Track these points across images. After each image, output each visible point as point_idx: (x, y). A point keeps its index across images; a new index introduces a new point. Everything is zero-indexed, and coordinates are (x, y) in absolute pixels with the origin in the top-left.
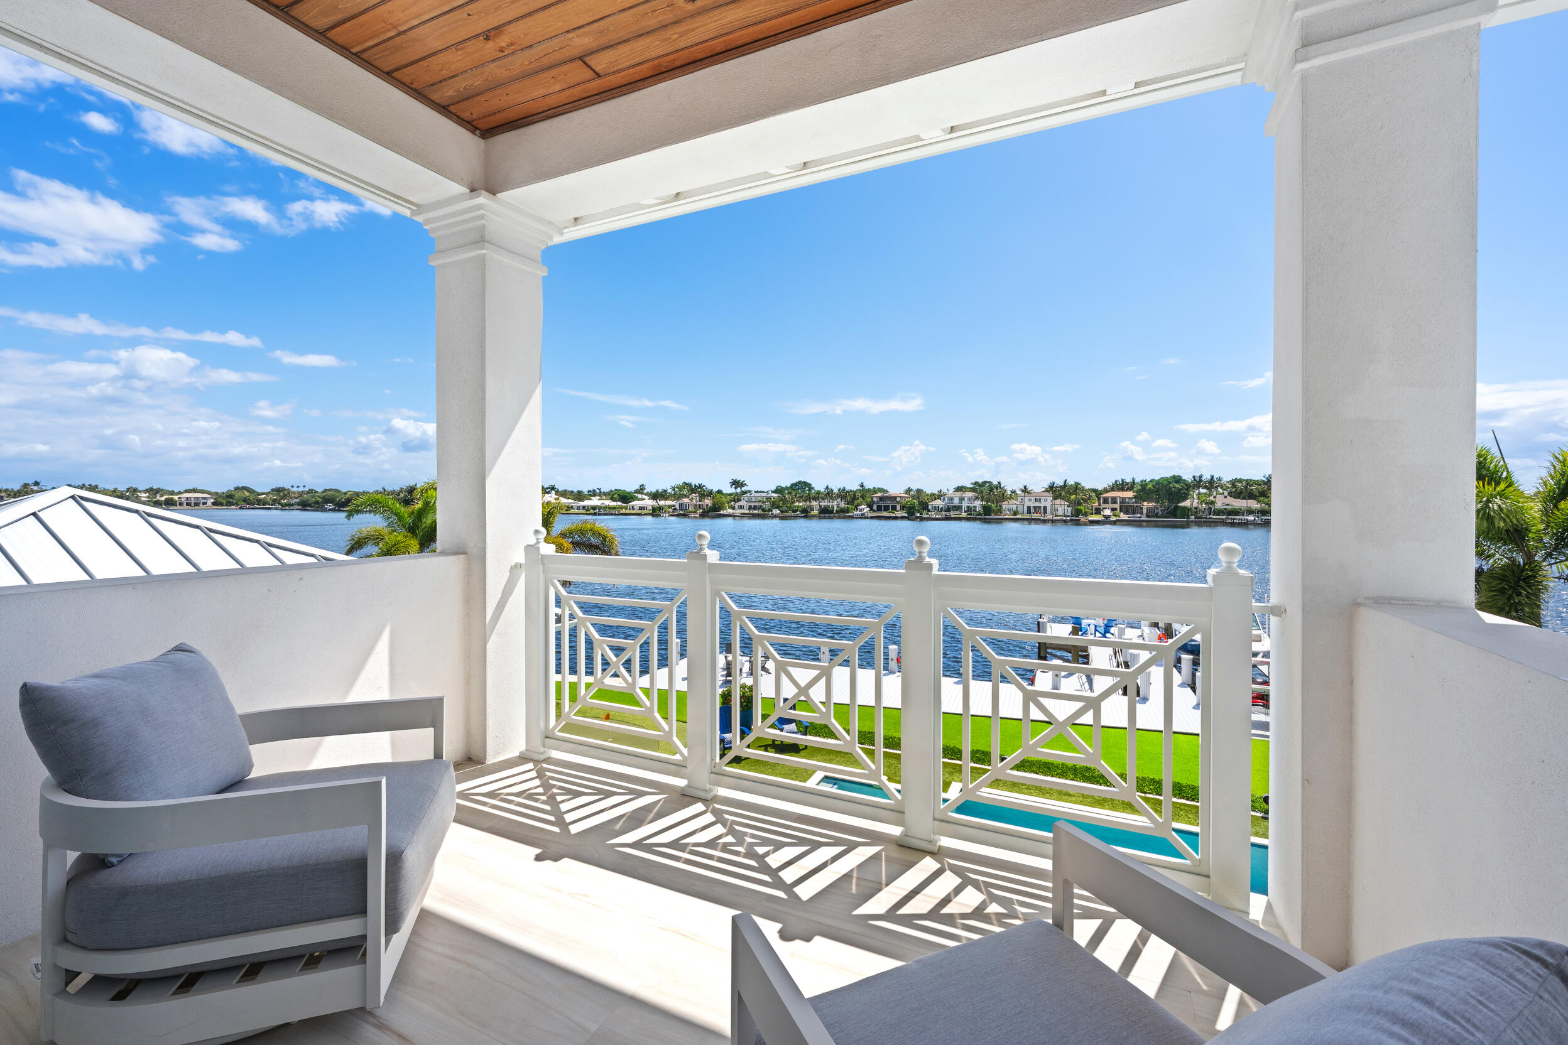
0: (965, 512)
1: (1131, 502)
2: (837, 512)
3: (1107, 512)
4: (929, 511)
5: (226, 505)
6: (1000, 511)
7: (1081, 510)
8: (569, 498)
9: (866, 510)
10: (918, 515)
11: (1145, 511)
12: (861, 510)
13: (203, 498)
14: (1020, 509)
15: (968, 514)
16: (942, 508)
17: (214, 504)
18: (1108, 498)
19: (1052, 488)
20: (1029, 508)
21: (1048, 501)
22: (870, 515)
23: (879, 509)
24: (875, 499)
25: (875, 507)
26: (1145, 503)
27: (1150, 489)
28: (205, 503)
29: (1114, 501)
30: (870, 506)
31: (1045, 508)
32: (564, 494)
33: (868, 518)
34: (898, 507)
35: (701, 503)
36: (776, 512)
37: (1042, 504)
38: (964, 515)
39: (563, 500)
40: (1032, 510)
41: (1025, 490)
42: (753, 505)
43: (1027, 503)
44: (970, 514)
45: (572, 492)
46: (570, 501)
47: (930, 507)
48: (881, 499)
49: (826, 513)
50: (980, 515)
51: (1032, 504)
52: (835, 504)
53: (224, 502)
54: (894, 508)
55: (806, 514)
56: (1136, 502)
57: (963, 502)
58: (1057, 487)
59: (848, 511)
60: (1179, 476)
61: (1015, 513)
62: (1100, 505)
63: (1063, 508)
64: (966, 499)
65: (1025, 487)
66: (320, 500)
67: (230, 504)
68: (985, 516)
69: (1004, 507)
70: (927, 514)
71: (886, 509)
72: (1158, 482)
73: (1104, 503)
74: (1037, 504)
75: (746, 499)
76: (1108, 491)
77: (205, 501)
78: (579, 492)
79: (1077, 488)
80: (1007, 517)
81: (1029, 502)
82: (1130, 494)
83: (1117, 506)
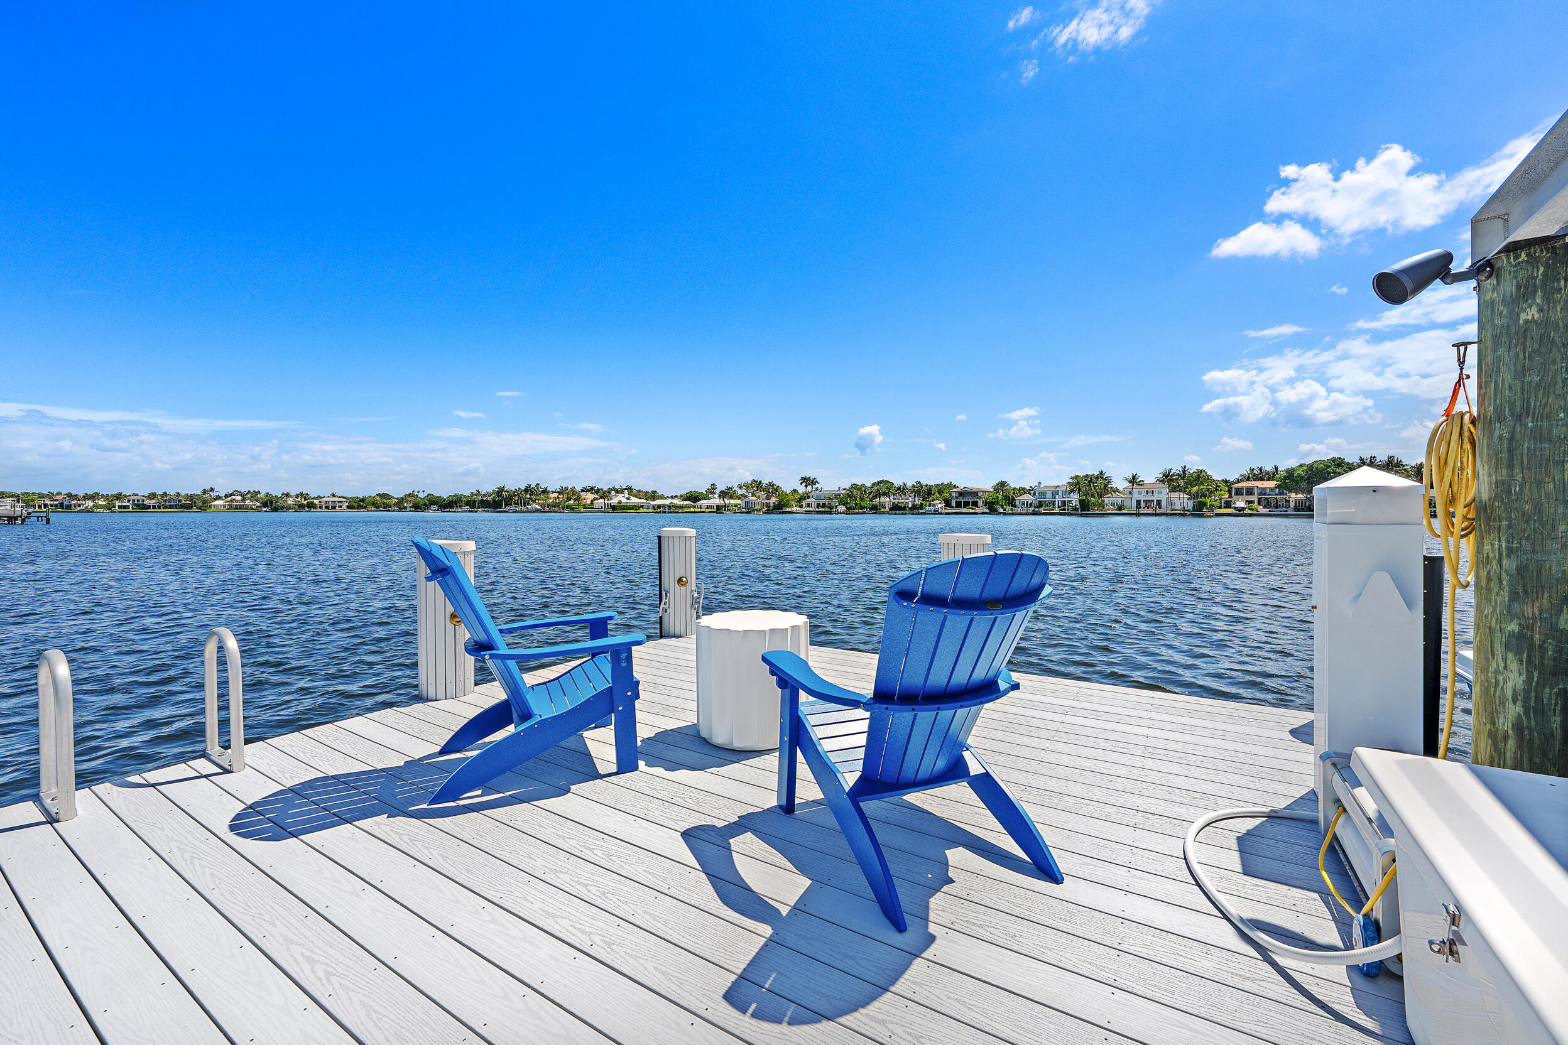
0: (1059, 507)
1: (1274, 493)
2: (910, 508)
3: (1240, 504)
4: (1015, 506)
5: (358, 508)
6: (1102, 505)
7: (1205, 503)
8: (640, 498)
9: (939, 506)
10: (1002, 511)
11: (1292, 505)
12: (934, 506)
13: (339, 502)
14: (1127, 503)
15: (1061, 510)
16: (1031, 504)
17: (348, 507)
18: (1242, 489)
19: (1167, 478)
20: (1138, 502)
21: (1163, 494)
22: (944, 511)
23: (958, 505)
24: (953, 494)
25: (953, 503)
26: (1293, 495)
27: (1299, 476)
28: (340, 507)
29: (1250, 492)
30: (948, 504)
31: (1159, 502)
32: (639, 494)
33: (941, 513)
34: (980, 503)
35: (768, 501)
36: (842, 508)
37: (1155, 498)
38: (1057, 510)
39: (634, 500)
40: (1143, 505)
41: (1133, 480)
42: (821, 502)
43: (1136, 496)
44: (1064, 510)
45: (647, 492)
46: (642, 501)
47: (1017, 503)
48: (961, 494)
49: (896, 509)
50: (1076, 509)
51: (1142, 498)
52: (909, 500)
53: (356, 505)
54: (975, 504)
55: (875, 509)
56: (1280, 494)
57: (1057, 496)
58: (1173, 475)
59: (921, 507)
60: (1340, 458)
61: (1120, 508)
62: (1230, 496)
63: (1182, 500)
64: (1060, 493)
65: (1134, 477)
66: (428, 502)
67: (360, 507)
68: (1082, 511)
69: (1106, 501)
70: (1012, 509)
71: (966, 504)
72: (1311, 467)
73: (1236, 494)
74: (1149, 497)
75: (815, 496)
76: (1242, 481)
77: (340, 504)
78: (653, 492)
79: (1200, 477)
80: (1110, 512)
81: (1139, 495)
82: (1272, 484)
83: (1255, 498)
